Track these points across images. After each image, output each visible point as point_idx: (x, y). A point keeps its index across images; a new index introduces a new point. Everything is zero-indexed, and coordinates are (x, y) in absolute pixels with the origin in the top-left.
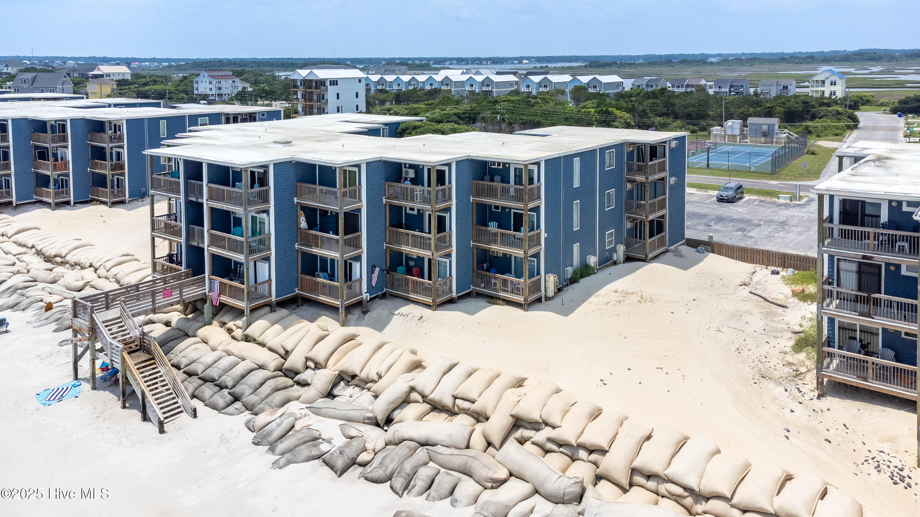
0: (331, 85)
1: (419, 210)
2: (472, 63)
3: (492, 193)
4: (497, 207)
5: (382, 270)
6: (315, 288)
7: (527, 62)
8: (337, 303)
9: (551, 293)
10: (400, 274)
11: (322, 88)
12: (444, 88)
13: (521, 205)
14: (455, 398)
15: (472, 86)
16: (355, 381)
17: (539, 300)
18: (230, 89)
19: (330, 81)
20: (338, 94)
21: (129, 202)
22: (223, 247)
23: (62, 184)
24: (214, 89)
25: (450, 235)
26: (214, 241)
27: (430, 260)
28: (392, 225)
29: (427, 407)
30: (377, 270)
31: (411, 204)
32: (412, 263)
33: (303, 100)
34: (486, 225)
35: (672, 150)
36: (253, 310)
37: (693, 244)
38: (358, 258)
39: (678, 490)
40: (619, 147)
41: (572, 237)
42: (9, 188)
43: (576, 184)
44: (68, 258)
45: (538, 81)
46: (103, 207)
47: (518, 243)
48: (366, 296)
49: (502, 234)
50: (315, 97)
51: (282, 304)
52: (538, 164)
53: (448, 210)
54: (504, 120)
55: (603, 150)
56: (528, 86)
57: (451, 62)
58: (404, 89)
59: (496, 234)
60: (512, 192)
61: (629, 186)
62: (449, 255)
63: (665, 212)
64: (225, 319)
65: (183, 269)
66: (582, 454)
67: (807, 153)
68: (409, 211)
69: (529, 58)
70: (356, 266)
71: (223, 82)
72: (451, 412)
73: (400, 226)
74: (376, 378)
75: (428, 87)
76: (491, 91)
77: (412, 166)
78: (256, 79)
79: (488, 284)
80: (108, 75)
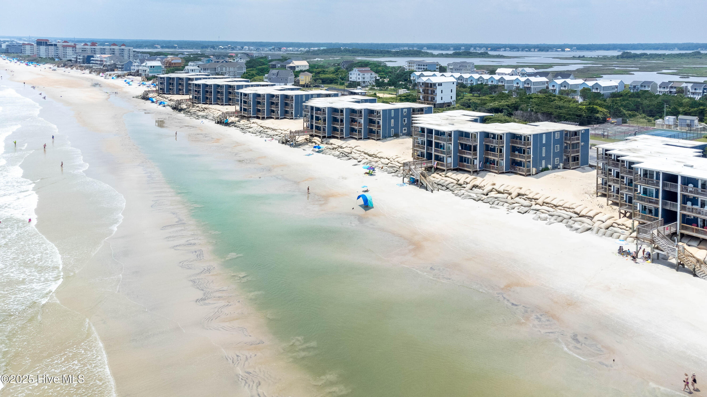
0: (438, 86)
1: (494, 146)
2: (522, 50)
3: (516, 143)
4: (518, 147)
5: (482, 163)
6: (464, 166)
7: (569, 50)
8: (471, 170)
9: (534, 173)
10: (488, 164)
11: (434, 87)
12: (500, 84)
13: (525, 147)
14: (504, 190)
15: (518, 83)
16: (478, 187)
17: (530, 175)
18: (369, 78)
19: (438, 84)
20: (442, 91)
21: (382, 139)
22: (439, 153)
23: (360, 132)
24: (361, 79)
25: (504, 154)
26: (435, 151)
27: (497, 161)
28: (486, 150)
29: (497, 192)
30: (481, 162)
31: (492, 144)
32: (491, 162)
33: (423, 93)
34: (515, 152)
35: (582, 134)
36: (447, 170)
37: (591, 166)
38: (476, 159)
39: (552, 205)
40: (561, 132)
41: (542, 158)
42: (342, 132)
43: (544, 142)
44: (378, 155)
45: (560, 83)
46: (374, 141)
47: (523, 157)
48: (478, 169)
49: (519, 155)
50: (430, 92)
51: (454, 170)
52: (531, 135)
53: (503, 147)
54: (532, 110)
55: (554, 132)
56: (553, 86)
57: (505, 48)
58: (475, 84)
59: (517, 155)
60: (523, 143)
61: (565, 144)
62: (503, 160)
63: (579, 154)
64: (438, 172)
65: (425, 159)
66: (533, 200)
67: (703, 137)
68: (491, 147)
69: (571, 47)
70: (475, 161)
71: (366, 74)
72: (503, 193)
73: (488, 151)
74: (483, 186)
75: (490, 83)
76: (530, 87)
77: (492, 134)
78: (377, 69)
79: (515, 170)
80: (298, 67)
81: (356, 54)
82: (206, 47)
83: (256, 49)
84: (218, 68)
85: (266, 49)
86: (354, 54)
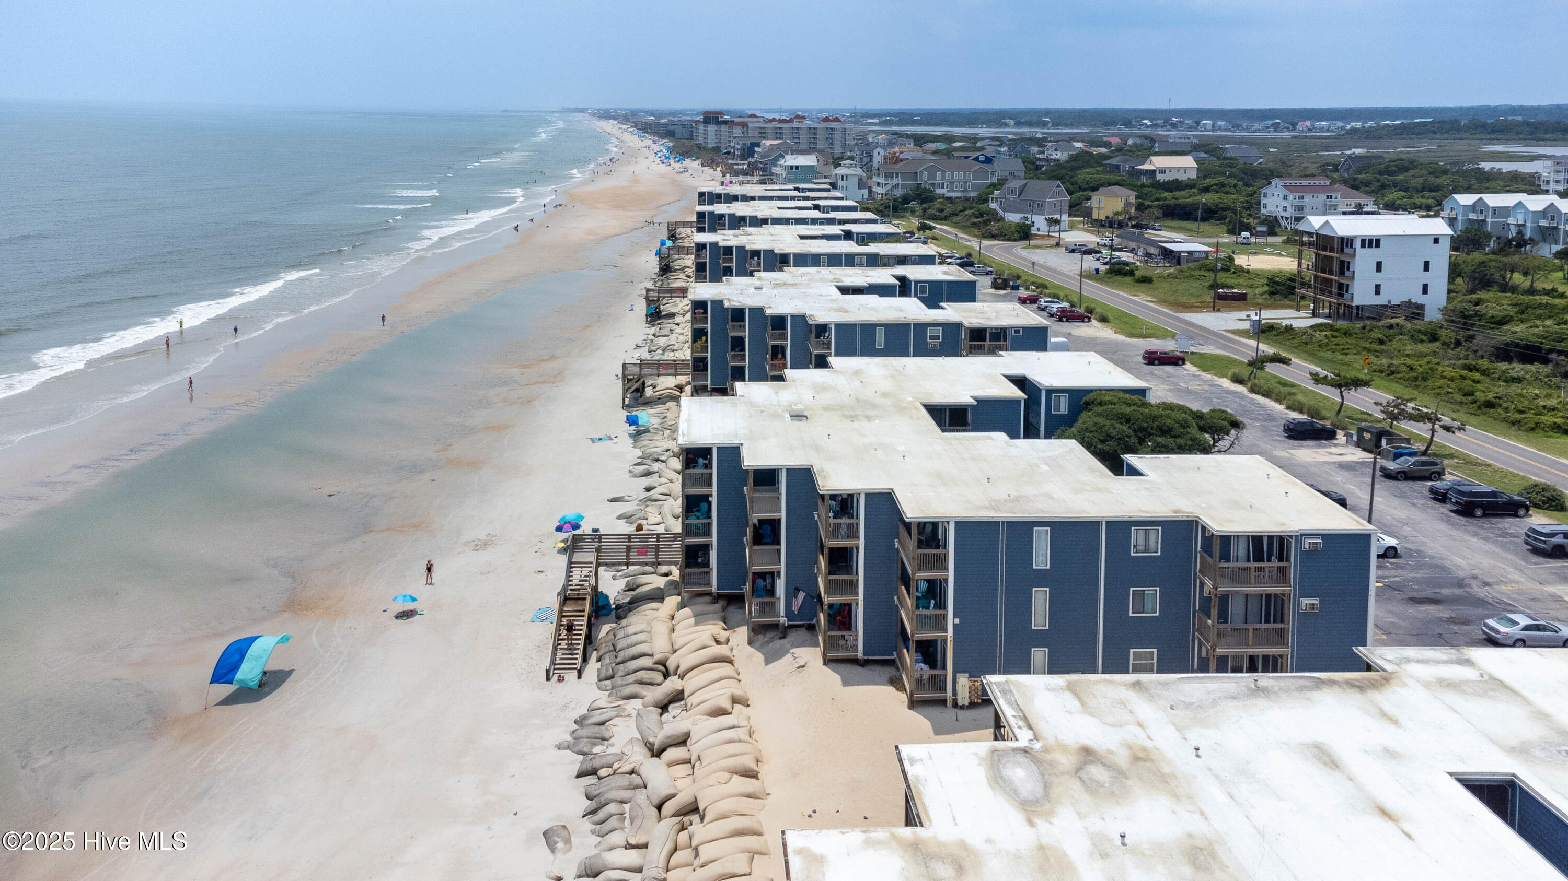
0: (1364, 247)
5: (809, 596)
9: (963, 700)
11: (1348, 250)
17: (931, 702)
18: (1322, 209)
19: (1364, 241)
20: (1378, 264)
24: (1289, 209)
30: (802, 594)
35: (1306, 554)
38: (775, 575)
40: (1176, 527)
41: (1026, 638)
48: (783, 620)
50: (1333, 266)
52: (943, 524)
53: (853, 549)
55: (1119, 526)
80: (1163, 171)
81: (1500, 137)
82: (1113, 123)
83: (1233, 127)
84: (922, 172)
85: (1257, 126)
86: (1493, 137)
